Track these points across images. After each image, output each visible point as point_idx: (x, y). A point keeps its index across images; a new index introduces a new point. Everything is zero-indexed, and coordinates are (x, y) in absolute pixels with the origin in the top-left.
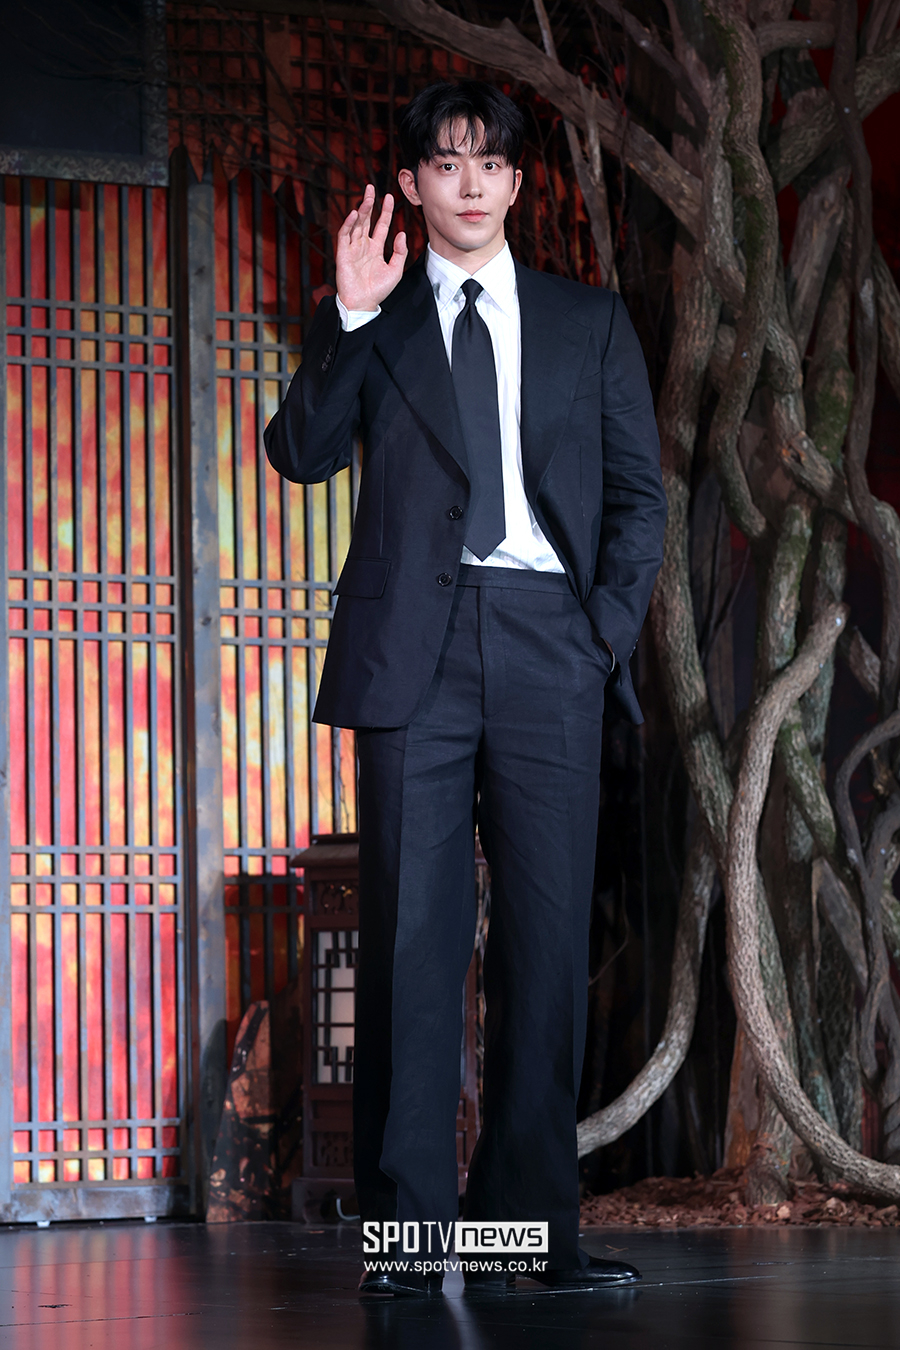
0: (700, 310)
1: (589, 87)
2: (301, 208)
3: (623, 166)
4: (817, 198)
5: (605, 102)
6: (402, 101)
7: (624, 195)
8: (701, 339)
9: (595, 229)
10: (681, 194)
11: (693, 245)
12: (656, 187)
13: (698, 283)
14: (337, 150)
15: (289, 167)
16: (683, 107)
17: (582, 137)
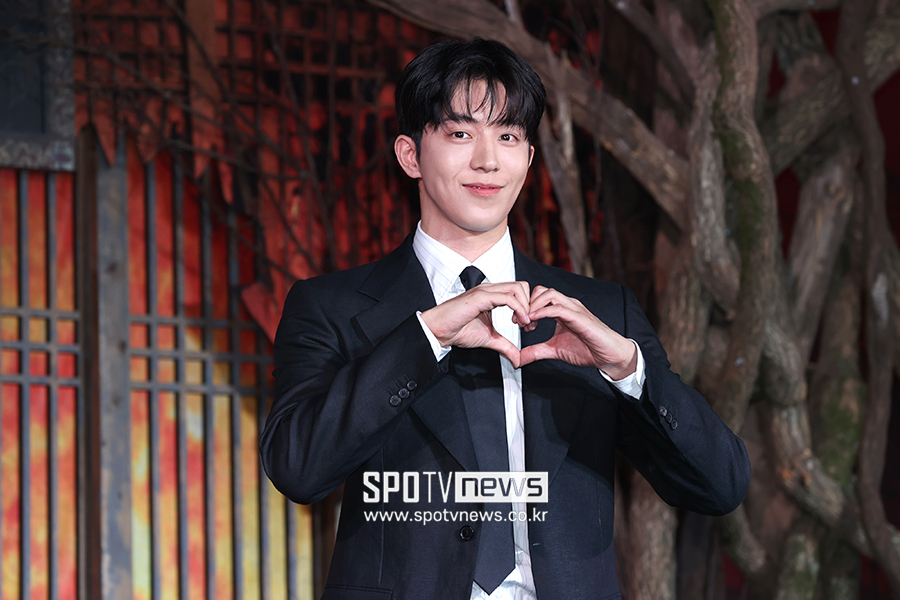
0: (686, 312)
1: (558, 55)
2: (228, 195)
3: (597, 146)
4: (820, 182)
5: (576, 73)
6: (343, 72)
7: (599, 179)
8: (688, 343)
9: (567, 217)
10: (664, 178)
11: (679, 234)
12: (637, 170)
13: (684, 281)
14: (270, 129)
15: (214, 148)
16: (666, 78)
17: (552, 114)
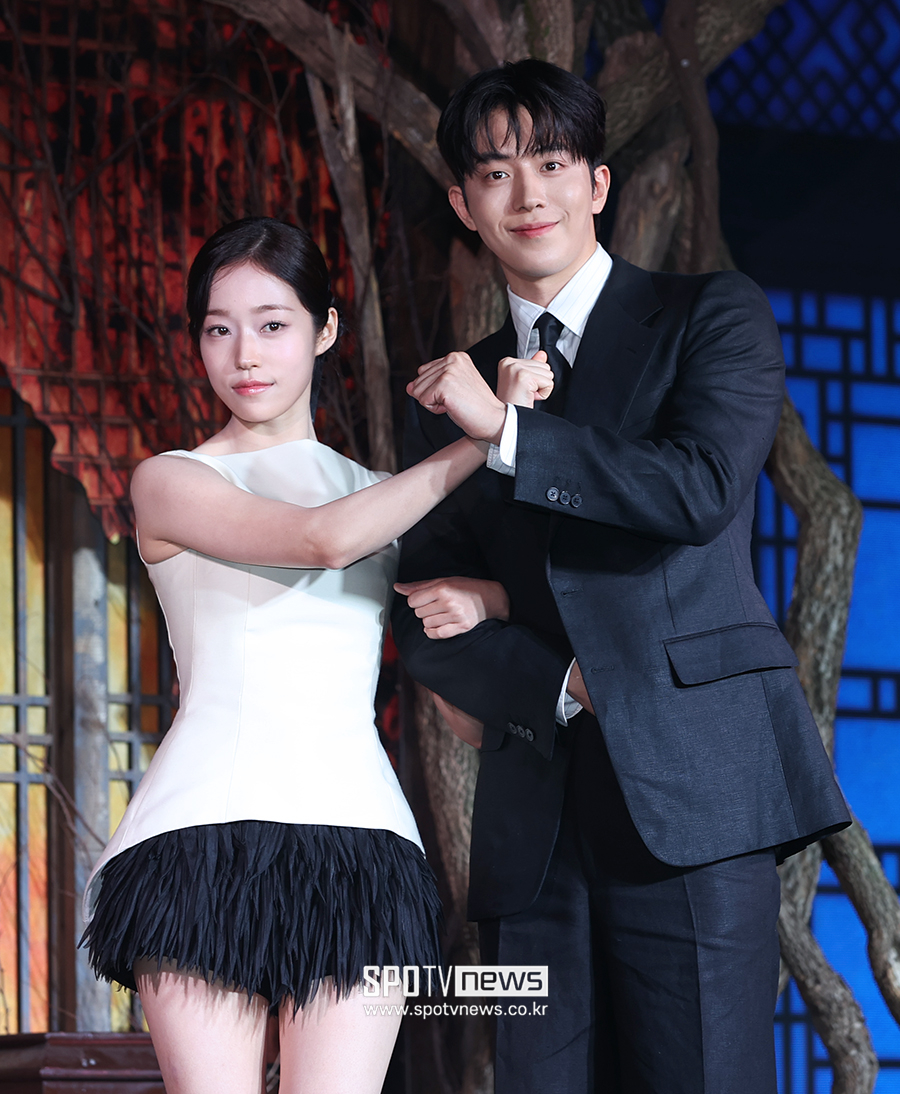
1: (339, 28)
3: (385, 135)
4: (644, 180)
5: (361, 50)
6: (86, 45)
7: (386, 175)
9: (347, 218)
13: (485, 294)
17: (331, 95)
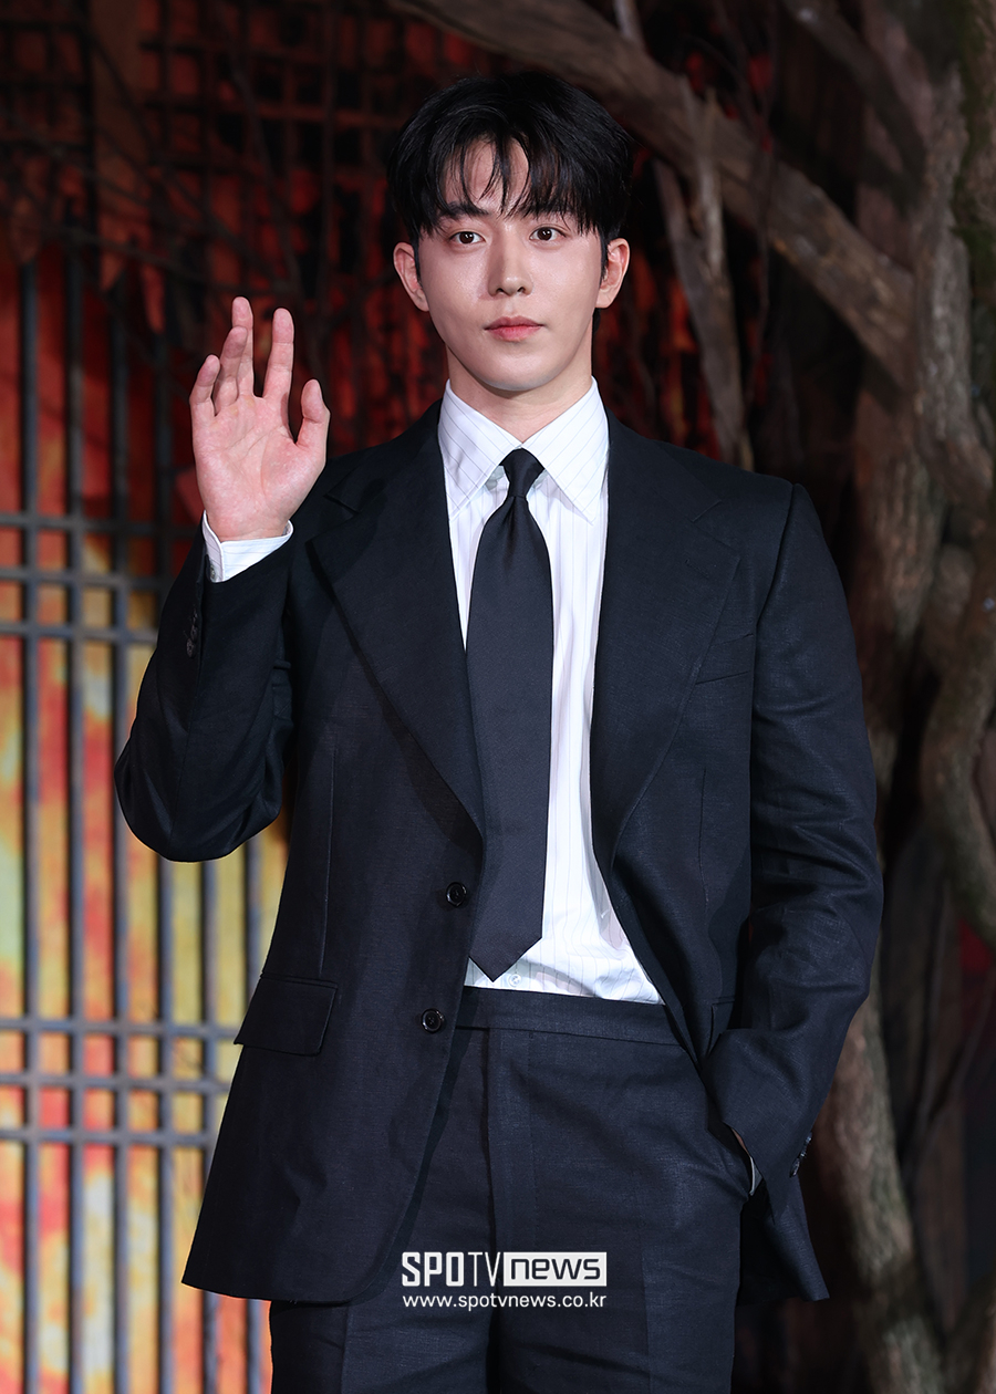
0: (905, 522)
1: (700, 95)
2: (155, 318)
3: (763, 247)
5: (731, 127)
6: (349, 118)
7: (765, 302)
8: (907, 573)
9: (711, 364)
10: (872, 300)
11: (894, 397)
12: (827, 287)
13: (902, 471)
14: (226, 210)
15: (134, 241)
16: (878, 137)
17: (688, 191)
